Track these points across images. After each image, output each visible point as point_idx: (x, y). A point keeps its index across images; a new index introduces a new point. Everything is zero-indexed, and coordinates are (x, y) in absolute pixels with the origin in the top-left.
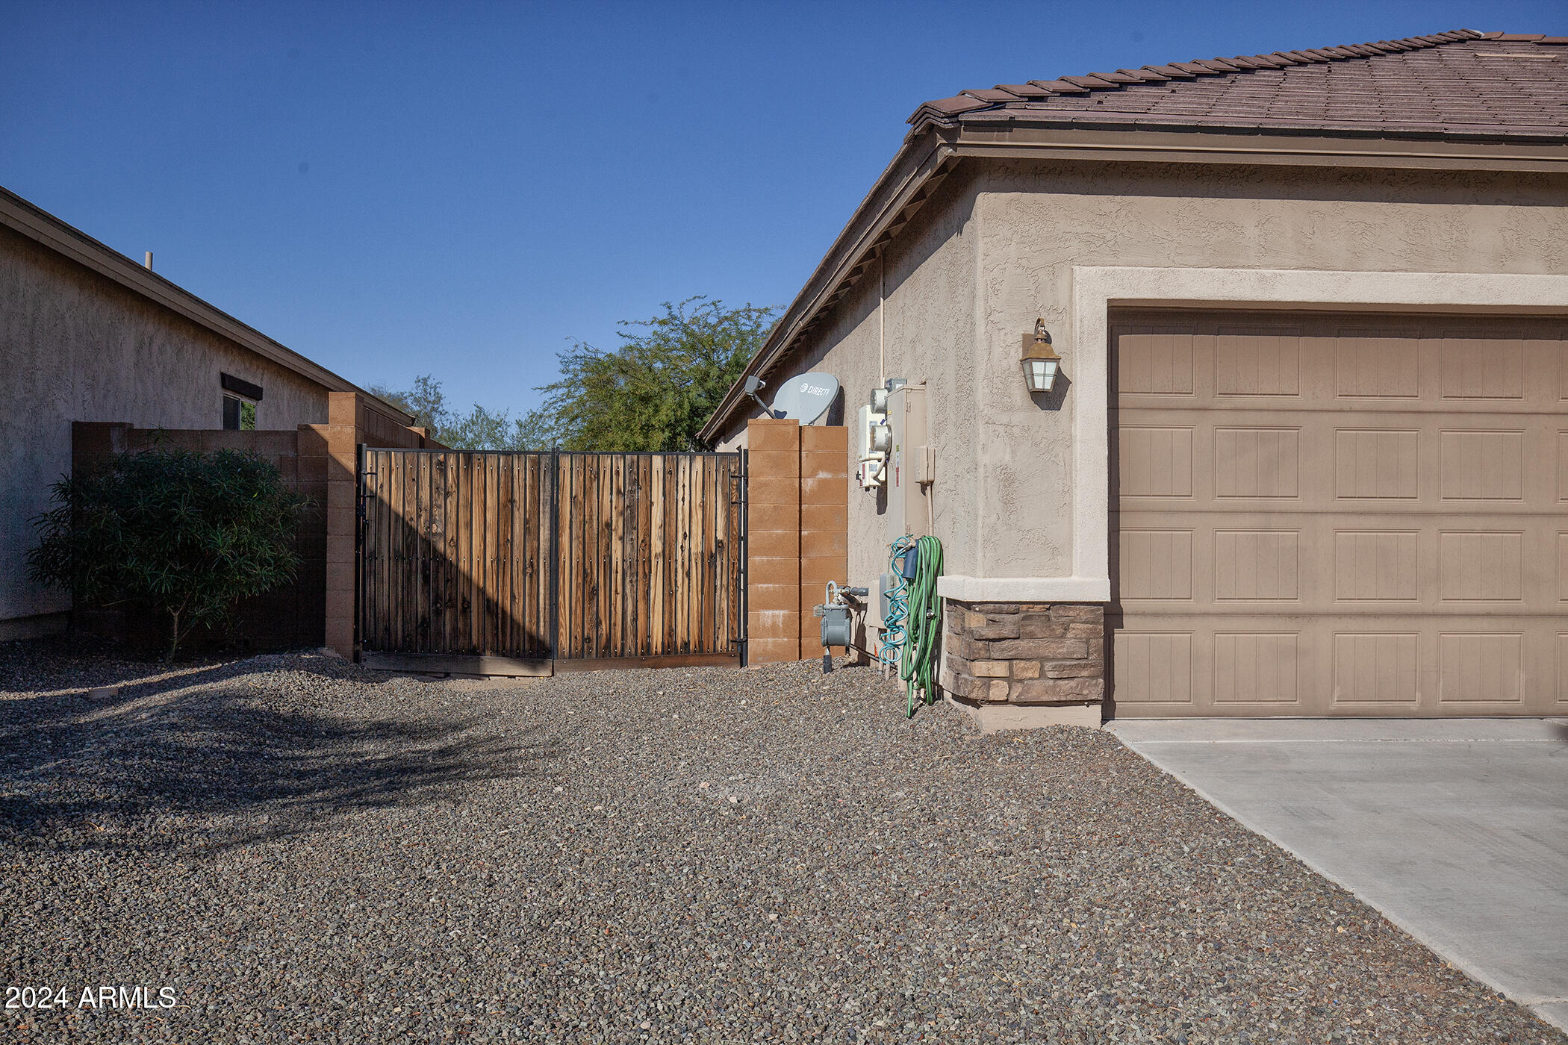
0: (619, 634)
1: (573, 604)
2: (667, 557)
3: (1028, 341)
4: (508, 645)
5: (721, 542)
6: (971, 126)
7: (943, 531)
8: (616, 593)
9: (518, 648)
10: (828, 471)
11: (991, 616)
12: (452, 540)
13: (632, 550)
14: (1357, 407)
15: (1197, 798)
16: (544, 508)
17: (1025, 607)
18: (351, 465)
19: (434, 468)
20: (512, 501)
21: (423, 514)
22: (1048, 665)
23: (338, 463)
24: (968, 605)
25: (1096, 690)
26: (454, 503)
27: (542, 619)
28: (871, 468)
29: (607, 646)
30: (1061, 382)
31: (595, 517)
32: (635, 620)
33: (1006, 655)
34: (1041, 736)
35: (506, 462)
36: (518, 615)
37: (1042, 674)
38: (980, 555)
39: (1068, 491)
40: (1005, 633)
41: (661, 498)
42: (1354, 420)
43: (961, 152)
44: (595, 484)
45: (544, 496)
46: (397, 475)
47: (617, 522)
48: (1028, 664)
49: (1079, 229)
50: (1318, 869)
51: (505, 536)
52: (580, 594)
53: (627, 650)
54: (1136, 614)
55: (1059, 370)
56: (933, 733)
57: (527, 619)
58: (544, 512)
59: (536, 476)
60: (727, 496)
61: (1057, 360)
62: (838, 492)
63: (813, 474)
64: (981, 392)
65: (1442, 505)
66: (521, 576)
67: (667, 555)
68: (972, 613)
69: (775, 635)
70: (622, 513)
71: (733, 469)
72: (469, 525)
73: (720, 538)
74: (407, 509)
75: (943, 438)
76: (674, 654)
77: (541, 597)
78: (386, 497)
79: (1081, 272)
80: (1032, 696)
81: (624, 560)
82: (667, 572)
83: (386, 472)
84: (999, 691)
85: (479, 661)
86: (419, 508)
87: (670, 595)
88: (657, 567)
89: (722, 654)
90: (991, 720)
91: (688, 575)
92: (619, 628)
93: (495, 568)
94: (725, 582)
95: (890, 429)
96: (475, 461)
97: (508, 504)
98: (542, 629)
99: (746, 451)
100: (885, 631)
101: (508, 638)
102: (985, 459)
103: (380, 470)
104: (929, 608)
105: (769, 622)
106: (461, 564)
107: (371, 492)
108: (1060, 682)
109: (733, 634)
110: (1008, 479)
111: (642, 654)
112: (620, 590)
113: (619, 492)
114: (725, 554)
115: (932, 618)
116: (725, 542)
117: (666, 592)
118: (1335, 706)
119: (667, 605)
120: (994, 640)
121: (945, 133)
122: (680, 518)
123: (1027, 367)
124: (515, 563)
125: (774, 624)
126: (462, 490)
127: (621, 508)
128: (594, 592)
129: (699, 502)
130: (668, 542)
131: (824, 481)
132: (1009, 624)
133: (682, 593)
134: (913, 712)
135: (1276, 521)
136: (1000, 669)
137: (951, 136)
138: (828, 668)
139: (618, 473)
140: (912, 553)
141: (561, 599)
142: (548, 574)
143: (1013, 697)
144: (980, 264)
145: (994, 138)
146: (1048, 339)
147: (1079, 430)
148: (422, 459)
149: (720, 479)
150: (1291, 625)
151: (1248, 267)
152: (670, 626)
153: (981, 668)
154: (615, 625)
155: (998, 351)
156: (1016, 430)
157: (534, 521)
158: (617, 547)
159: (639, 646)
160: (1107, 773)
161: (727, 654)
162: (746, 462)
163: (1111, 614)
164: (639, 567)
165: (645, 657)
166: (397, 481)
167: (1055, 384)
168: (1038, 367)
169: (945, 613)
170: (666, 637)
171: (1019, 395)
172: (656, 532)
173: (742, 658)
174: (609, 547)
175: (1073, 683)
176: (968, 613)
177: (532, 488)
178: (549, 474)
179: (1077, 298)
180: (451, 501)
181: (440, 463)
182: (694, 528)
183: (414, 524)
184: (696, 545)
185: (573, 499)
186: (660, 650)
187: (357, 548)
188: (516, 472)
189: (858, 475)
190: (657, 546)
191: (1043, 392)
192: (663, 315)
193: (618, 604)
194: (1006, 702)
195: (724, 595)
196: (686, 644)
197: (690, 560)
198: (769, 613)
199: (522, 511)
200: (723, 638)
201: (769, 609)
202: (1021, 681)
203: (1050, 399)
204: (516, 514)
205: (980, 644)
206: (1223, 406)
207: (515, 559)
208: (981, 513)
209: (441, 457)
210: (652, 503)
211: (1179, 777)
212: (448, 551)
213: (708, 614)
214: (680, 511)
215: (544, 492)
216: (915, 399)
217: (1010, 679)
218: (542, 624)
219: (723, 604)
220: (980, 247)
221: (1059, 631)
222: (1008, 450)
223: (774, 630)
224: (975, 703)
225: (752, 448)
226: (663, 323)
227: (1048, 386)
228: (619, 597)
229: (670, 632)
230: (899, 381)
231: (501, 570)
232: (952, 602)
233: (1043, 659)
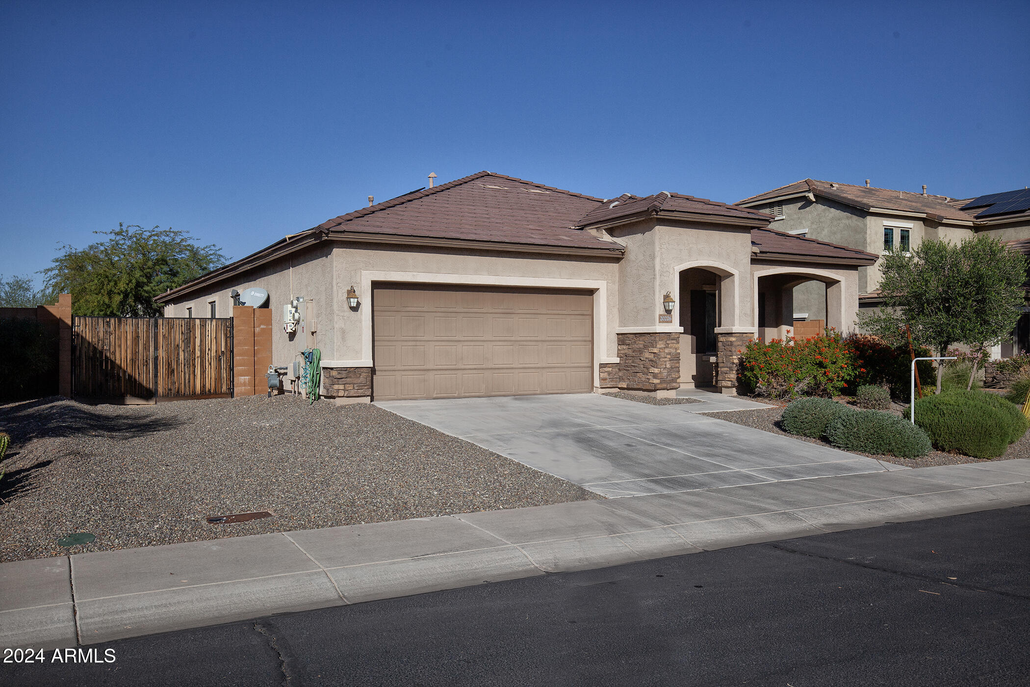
0: (183, 387)
1: (164, 376)
2: (202, 358)
3: (349, 292)
4: (137, 392)
5: (223, 352)
6: (332, 232)
7: (321, 347)
8: (182, 371)
9: (141, 393)
10: (264, 325)
11: (339, 372)
12: (113, 352)
13: (188, 355)
14: (439, 311)
15: (397, 416)
16: (151, 339)
17: (349, 369)
18: (70, 323)
19: (105, 324)
20: (138, 337)
21: (100, 342)
22: (355, 386)
23: (63, 322)
24: (332, 369)
25: (369, 393)
26: (114, 337)
27: (151, 382)
28: (290, 326)
29: (178, 392)
30: (358, 304)
31: (173, 343)
32: (189, 382)
33: (343, 383)
34: (354, 406)
35: (136, 322)
36: (141, 381)
37: (354, 388)
38: (335, 354)
39: (361, 335)
40: (343, 377)
41: (199, 336)
42: (438, 314)
43: (329, 238)
44: (173, 330)
45: (151, 335)
46: (89, 327)
47: (182, 344)
48: (350, 385)
49: (363, 260)
50: (424, 424)
51: (135, 350)
52: (167, 372)
53: (186, 393)
54: (379, 371)
55: (358, 301)
56: (321, 407)
57: (145, 382)
58: (151, 341)
59: (148, 327)
60: (226, 335)
61: (357, 298)
62: (269, 333)
63: (259, 326)
64: (335, 307)
65: (463, 339)
66: (142, 365)
67: (202, 357)
68: (333, 371)
69: (245, 386)
70: (184, 341)
71: (228, 324)
72: (120, 346)
73: (223, 350)
74: (93, 340)
75: (320, 318)
76: (205, 394)
77: (151, 374)
78: (84, 335)
79: (364, 272)
80: (351, 394)
81: (184, 359)
82: (202, 363)
83: (84, 325)
84: (341, 393)
85: (124, 399)
86: (98, 340)
87: (203, 372)
88: (198, 362)
89: (224, 394)
90: (339, 402)
91: (210, 364)
92: (183, 385)
93: (131, 363)
94: (225, 367)
95: (299, 314)
96: (122, 321)
97: (136, 338)
98: (151, 386)
99: (233, 318)
100: (295, 381)
101: (137, 390)
102: (336, 326)
103: (81, 324)
104: (317, 371)
105: (242, 381)
106: (117, 361)
107: (78, 333)
108: (359, 390)
109: (228, 386)
110: (343, 332)
111: (192, 394)
112: (183, 370)
113: (182, 333)
114: (225, 356)
115: (318, 374)
116: (225, 352)
117: (202, 371)
118: (435, 396)
119: (202, 376)
120: (340, 379)
121: (325, 233)
122: (207, 343)
123: (349, 299)
124: (140, 361)
125: (245, 382)
126: (117, 332)
127: (183, 339)
128: (173, 371)
129: (214, 336)
130: (203, 352)
131: (263, 329)
132: (344, 374)
133: (208, 371)
134: (312, 403)
135: (418, 343)
136: (342, 387)
137: (327, 235)
138: (270, 396)
139: (182, 326)
140: (311, 354)
141: (159, 374)
142: (153, 365)
143: (345, 395)
144: (334, 269)
145: (339, 235)
146: (354, 292)
147: (363, 318)
148: (100, 320)
149: (223, 328)
150: (422, 373)
151: (410, 272)
152: (203, 384)
153: (336, 387)
154: (181, 384)
155: (340, 295)
156: (345, 318)
157: (148, 344)
158: (181, 354)
159: (191, 392)
160: (373, 412)
161: (226, 394)
162: (233, 322)
163: (373, 370)
164: (190, 363)
165: (194, 396)
166: (89, 329)
167: (357, 305)
168: (352, 300)
169: (322, 371)
170: (202, 388)
171: (346, 307)
172: (197, 348)
173: (232, 395)
174: (178, 354)
175: (362, 391)
176: (331, 371)
177: (147, 331)
178: (153, 326)
179: (362, 280)
180: (112, 337)
181: (107, 322)
182: (212, 346)
183: (96, 346)
184: (213, 354)
185: (164, 336)
186: (199, 393)
187: (72, 356)
188: (140, 325)
189: (284, 328)
190: (198, 353)
191: (354, 307)
192: (117, 229)
193: (181, 376)
194: (343, 397)
195: (225, 372)
196: (209, 391)
197: (211, 359)
198: (243, 378)
199: (142, 340)
200: (224, 388)
201: (243, 376)
202: (347, 390)
203: (355, 309)
204: (140, 341)
205: (336, 380)
206: (403, 310)
207: (139, 359)
208: (335, 342)
209: (108, 320)
210: (196, 337)
211: (392, 412)
212: (111, 356)
213: (219, 379)
214: (207, 340)
215: (152, 333)
216: (309, 305)
217: (344, 390)
218: (151, 384)
219: (224, 375)
220: (335, 264)
221: (358, 376)
222: (343, 323)
223: (244, 384)
224: (334, 398)
225: (236, 316)
226: (117, 234)
227: (355, 305)
228: (183, 373)
229: (203, 386)
230: (301, 298)
231: (134, 364)
232: (324, 368)
233: (354, 384)
